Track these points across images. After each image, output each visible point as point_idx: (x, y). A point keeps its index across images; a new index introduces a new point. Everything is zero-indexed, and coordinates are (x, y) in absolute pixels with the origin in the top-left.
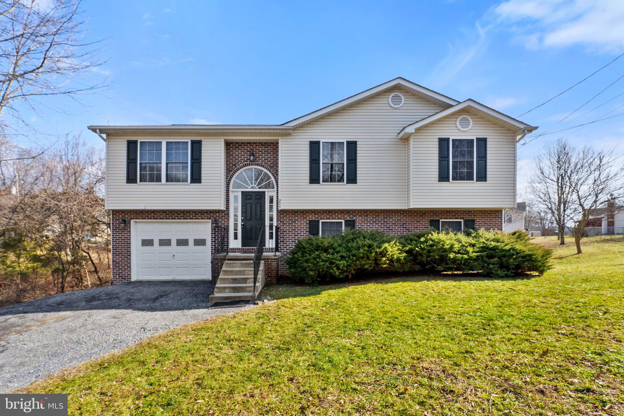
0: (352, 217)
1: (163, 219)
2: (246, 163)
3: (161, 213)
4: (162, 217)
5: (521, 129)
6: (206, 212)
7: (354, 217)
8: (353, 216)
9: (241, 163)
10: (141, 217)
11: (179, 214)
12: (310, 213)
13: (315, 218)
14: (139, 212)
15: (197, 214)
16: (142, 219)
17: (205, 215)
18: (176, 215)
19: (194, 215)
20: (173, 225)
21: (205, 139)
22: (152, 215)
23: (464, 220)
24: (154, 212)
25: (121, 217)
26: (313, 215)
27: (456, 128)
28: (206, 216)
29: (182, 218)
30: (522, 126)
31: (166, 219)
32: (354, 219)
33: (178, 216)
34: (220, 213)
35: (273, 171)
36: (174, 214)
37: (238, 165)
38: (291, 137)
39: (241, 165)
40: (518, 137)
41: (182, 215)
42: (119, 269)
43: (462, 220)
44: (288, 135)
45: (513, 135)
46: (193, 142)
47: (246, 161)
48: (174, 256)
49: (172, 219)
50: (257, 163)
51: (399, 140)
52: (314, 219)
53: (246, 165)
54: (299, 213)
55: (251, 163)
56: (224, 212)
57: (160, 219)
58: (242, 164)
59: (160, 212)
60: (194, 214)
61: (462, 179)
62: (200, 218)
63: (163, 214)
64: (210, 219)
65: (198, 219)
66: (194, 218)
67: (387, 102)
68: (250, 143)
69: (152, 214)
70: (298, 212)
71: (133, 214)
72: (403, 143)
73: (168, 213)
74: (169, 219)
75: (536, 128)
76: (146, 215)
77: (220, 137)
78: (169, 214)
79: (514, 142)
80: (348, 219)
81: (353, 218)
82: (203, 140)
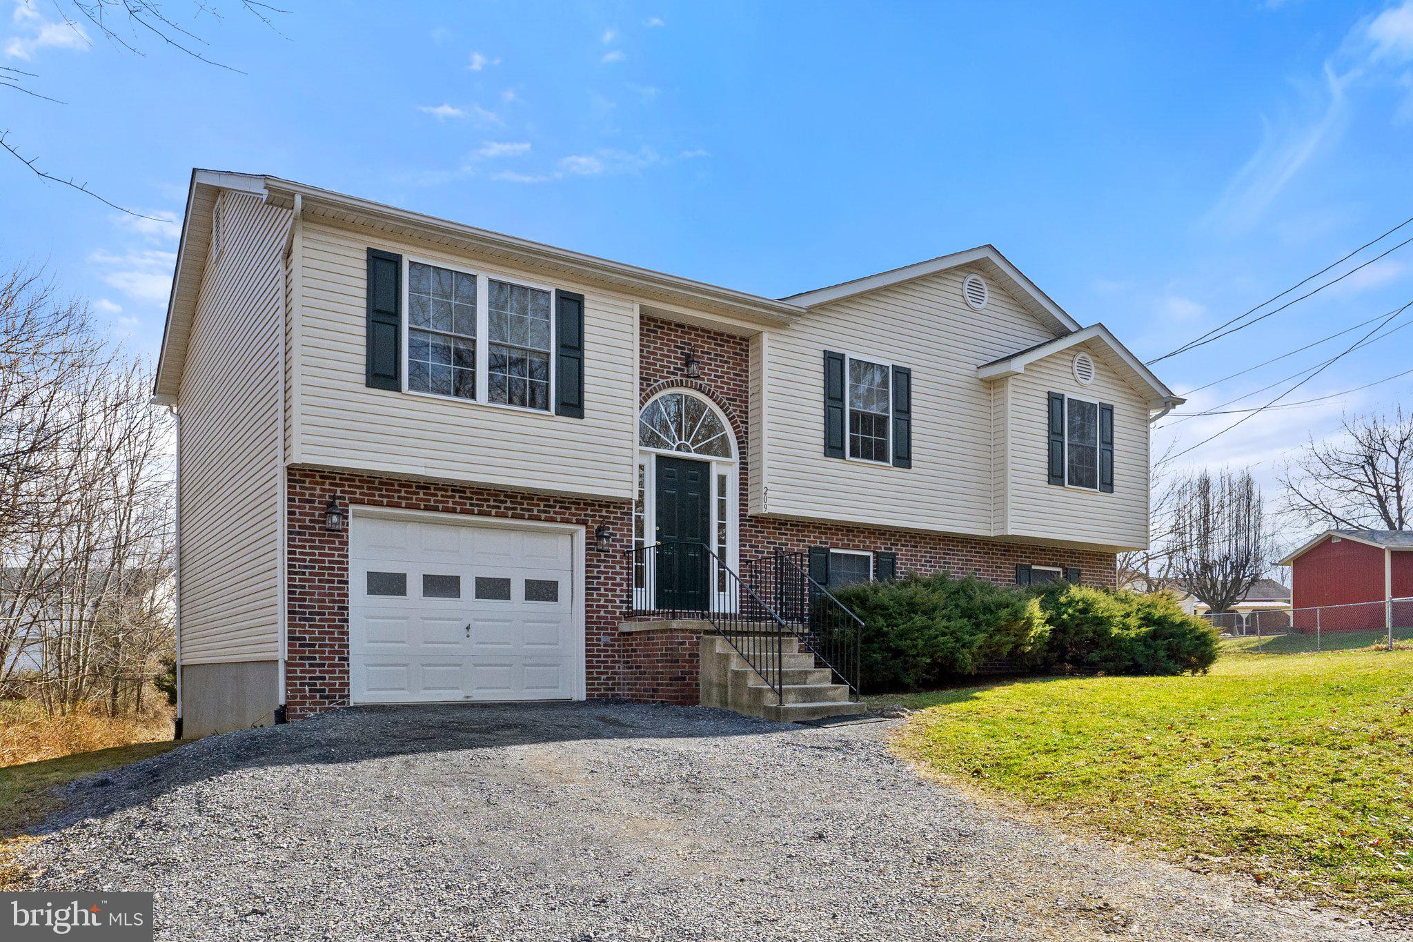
0: (889, 546)
1: (453, 511)
2: (672, 378)
3: (450, 493)
4: (450, 505)
5: (1162, 398)
6: (573, 503)
7: (893, 548)
8: (892, 544)
9: (661, 377)
10: (385, 501)
11: (502, 502)
12: (811, 529)
13: (821, 543)
14: (381, 483)
15: (551, 506)
16: (390, 505)
17: (573, 511)
18: (492, 503)
19: (542, 508)
20: (465, 533)
21: (593, 293)
22: (421, 496)
23: (1064, 568)
24: (429, 488)
25: (318, 492)
26: (817, 534)
27: (1072, 377)
28: (574, 515)
29: (510, 513)
30: (1164, 395)
31: (463, 512)
32: (893, 551)
33: (499, 507)
34: (611, 509)
35: (735, 411)
36: (488, 500)
37: (656, 381)
38: (787, 333)
39: (662, 381)
40: (1153, 413)
41: (508, 504)
42: (311, 665)
43: (1060, 570)
44: (783, 325)
45: (1145, 406)
46: (562, 296)
47: (673, 373)
48: (468, 628)
49: (480, 514)
50: (699, 382)
51: (978, 382)
52: (818, 544)
53: (672, 384)
54: (789, 526)
55: (684, 379)
56: (620, 508)
57: (446, 510)
58: (664, 381)
59: (446, 490)
60: (542, 504)
61: (1080, 483)
62: (559, 517)
63: (453, 497)
64: (584, 523)
65: (552, 520)
66: (543, 516)
67: (960, 293)
68: (682, 326)
69: (421, 492)
70: (786, 524)
71: (361, 487)
72: (985, 391)
73: (468, 495)
74: (471, 513)
75: (1182, 401)
76: (403, 494)
77: (630, 298)
78: (471, 499)
79: (1147, 421)
80: (883, 550)
81: (891, 549)
82: (586, 296)
